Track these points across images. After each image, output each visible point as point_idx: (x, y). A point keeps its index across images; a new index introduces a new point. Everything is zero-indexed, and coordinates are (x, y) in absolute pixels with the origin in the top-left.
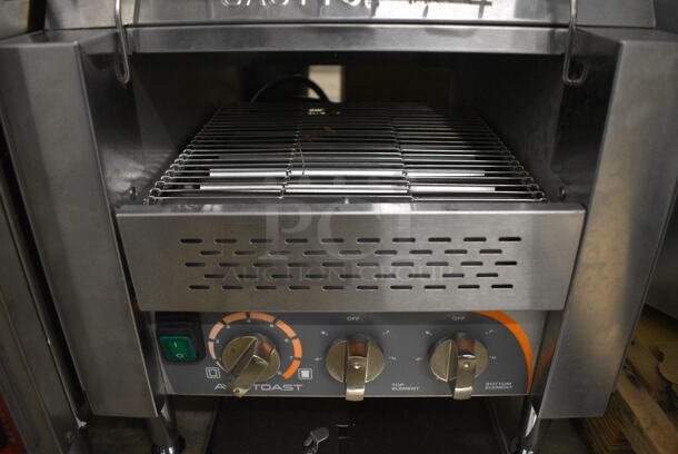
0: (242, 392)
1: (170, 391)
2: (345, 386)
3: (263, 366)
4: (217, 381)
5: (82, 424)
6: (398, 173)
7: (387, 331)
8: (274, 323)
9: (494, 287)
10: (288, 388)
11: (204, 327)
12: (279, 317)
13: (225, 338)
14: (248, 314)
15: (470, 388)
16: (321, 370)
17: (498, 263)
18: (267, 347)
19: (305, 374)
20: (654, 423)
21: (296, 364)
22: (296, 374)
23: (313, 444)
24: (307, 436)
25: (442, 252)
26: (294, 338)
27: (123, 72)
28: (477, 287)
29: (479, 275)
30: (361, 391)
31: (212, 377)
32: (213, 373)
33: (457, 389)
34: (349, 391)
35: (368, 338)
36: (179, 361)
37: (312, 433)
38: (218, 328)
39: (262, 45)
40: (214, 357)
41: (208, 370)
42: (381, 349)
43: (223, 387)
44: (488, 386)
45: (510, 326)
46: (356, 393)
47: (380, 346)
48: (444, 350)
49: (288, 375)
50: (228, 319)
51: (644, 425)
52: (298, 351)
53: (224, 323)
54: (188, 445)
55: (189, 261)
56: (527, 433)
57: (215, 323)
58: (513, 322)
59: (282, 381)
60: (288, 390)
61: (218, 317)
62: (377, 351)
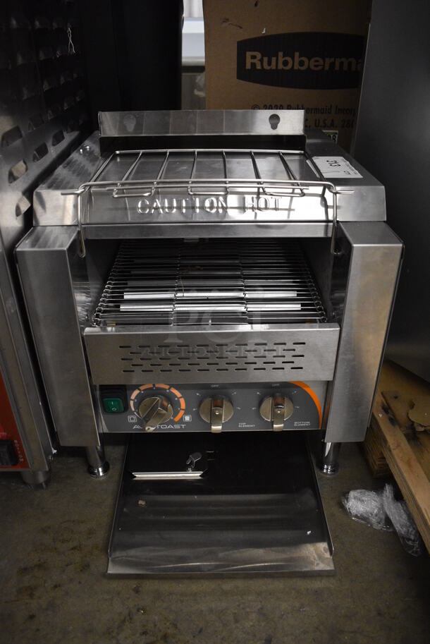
0: (152, 429)
1: (106, 430)
2: (211, 425)
3: (165, 414)
4: (134, 424)
5: (55, 451)
6: (241, 295)
7: (235, 393)
8: (169, 389)
9: (292, 368)
10: (177, 427)
11: (128, 392)
12: (171, 386)
13: (140, 399)
14: (154, 385)
15: (282, 425)
16: (197, 416)
17: (294, 356)
18: (165, 403)
19: (187, 418)
20: (398, 446)
21: (182, 413)
22: (182, 418)
23: (191, 463)
24: (188, 458)
25: (262, 351)
26: (181, 397)
27: (82, 251)
28: (283, 369)
29: (283, 362)
30: (220, 427)
31: (131, 421)
32: (132, 419)
33: (275, 426)
34: (213, 427)
35: (224, 397)
36: (114, 413)
37: (191, 456)
38: (136, 393)
39: (161, 235)
40: (133, 410)
41: (129, 417)
42: (232, 404)
43: (138, 427)
44: (296, 424)
45: (306, 389)
46: (217, 428)
47: (231, 402)
48: (268, 404)
49: (177, 419)
50: (142, 388)
51: (392, 447)
52: (183, 405)
53: (139, 389)
54: (111, 466)
55: (123, 357)
56: (326, 454)
57: (135, 390)
58: (308, 387)
59: (173, 423)
60: (177, 428)
61: (137, 387)
62: (229, 404)
